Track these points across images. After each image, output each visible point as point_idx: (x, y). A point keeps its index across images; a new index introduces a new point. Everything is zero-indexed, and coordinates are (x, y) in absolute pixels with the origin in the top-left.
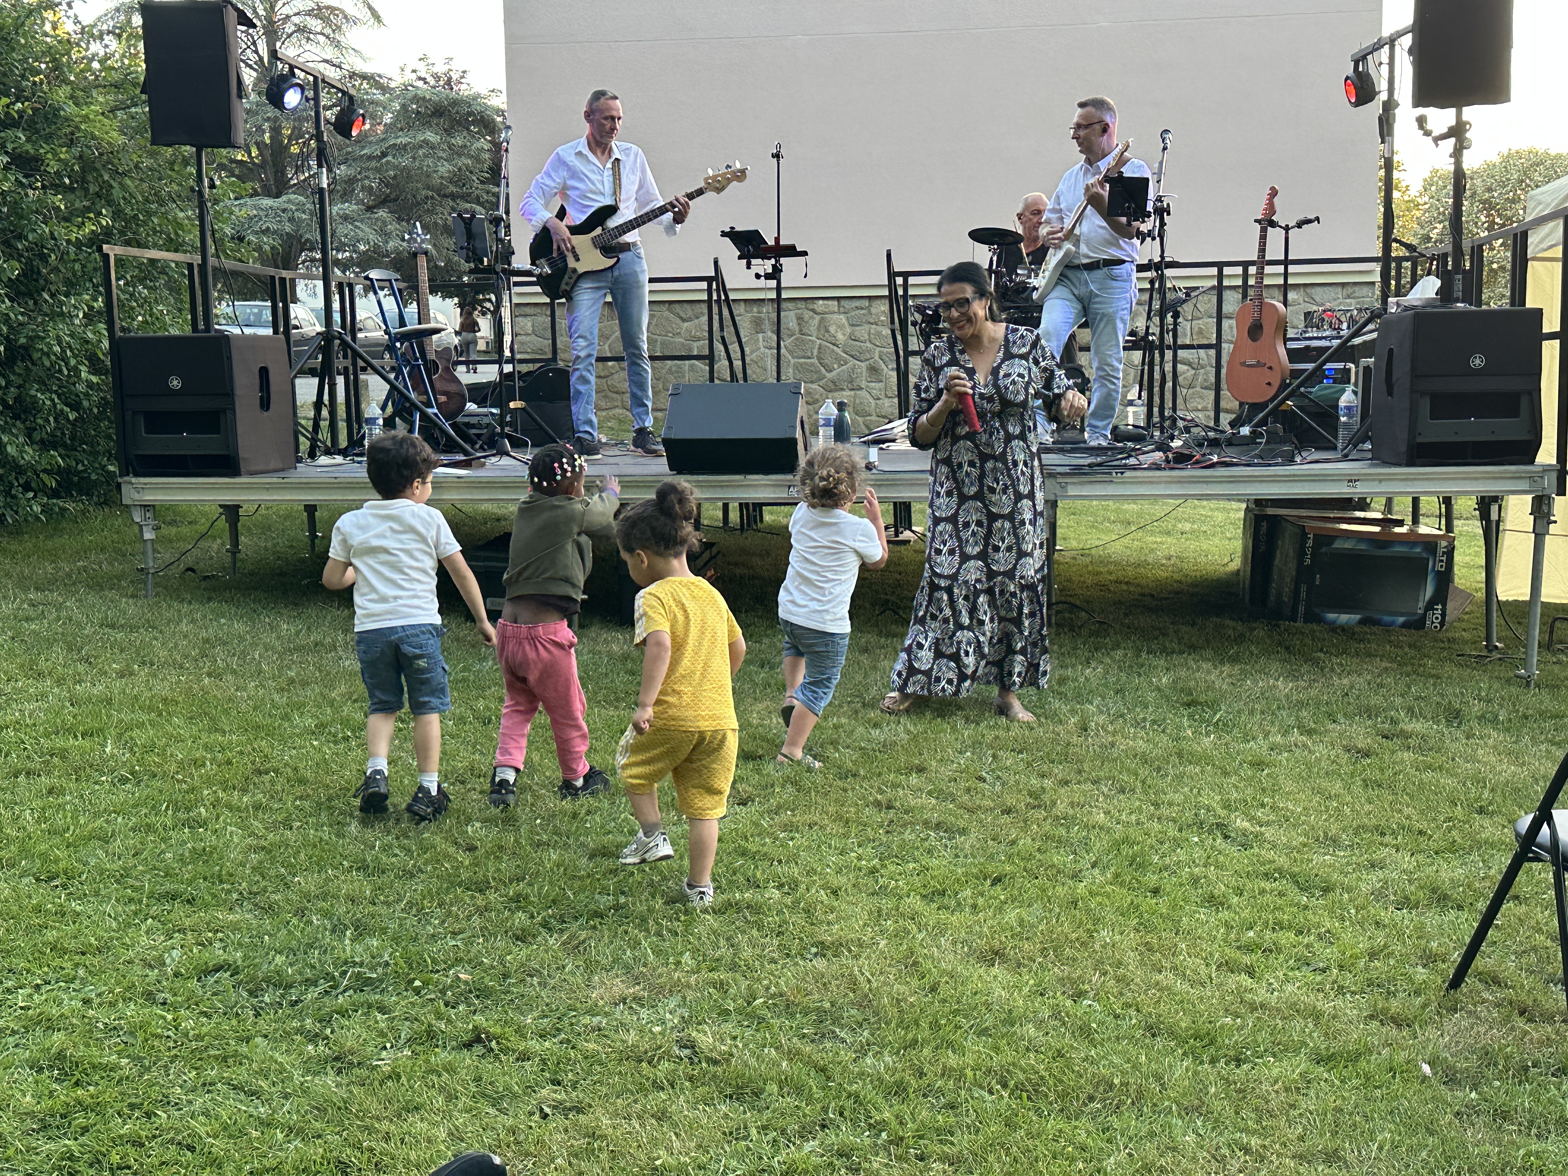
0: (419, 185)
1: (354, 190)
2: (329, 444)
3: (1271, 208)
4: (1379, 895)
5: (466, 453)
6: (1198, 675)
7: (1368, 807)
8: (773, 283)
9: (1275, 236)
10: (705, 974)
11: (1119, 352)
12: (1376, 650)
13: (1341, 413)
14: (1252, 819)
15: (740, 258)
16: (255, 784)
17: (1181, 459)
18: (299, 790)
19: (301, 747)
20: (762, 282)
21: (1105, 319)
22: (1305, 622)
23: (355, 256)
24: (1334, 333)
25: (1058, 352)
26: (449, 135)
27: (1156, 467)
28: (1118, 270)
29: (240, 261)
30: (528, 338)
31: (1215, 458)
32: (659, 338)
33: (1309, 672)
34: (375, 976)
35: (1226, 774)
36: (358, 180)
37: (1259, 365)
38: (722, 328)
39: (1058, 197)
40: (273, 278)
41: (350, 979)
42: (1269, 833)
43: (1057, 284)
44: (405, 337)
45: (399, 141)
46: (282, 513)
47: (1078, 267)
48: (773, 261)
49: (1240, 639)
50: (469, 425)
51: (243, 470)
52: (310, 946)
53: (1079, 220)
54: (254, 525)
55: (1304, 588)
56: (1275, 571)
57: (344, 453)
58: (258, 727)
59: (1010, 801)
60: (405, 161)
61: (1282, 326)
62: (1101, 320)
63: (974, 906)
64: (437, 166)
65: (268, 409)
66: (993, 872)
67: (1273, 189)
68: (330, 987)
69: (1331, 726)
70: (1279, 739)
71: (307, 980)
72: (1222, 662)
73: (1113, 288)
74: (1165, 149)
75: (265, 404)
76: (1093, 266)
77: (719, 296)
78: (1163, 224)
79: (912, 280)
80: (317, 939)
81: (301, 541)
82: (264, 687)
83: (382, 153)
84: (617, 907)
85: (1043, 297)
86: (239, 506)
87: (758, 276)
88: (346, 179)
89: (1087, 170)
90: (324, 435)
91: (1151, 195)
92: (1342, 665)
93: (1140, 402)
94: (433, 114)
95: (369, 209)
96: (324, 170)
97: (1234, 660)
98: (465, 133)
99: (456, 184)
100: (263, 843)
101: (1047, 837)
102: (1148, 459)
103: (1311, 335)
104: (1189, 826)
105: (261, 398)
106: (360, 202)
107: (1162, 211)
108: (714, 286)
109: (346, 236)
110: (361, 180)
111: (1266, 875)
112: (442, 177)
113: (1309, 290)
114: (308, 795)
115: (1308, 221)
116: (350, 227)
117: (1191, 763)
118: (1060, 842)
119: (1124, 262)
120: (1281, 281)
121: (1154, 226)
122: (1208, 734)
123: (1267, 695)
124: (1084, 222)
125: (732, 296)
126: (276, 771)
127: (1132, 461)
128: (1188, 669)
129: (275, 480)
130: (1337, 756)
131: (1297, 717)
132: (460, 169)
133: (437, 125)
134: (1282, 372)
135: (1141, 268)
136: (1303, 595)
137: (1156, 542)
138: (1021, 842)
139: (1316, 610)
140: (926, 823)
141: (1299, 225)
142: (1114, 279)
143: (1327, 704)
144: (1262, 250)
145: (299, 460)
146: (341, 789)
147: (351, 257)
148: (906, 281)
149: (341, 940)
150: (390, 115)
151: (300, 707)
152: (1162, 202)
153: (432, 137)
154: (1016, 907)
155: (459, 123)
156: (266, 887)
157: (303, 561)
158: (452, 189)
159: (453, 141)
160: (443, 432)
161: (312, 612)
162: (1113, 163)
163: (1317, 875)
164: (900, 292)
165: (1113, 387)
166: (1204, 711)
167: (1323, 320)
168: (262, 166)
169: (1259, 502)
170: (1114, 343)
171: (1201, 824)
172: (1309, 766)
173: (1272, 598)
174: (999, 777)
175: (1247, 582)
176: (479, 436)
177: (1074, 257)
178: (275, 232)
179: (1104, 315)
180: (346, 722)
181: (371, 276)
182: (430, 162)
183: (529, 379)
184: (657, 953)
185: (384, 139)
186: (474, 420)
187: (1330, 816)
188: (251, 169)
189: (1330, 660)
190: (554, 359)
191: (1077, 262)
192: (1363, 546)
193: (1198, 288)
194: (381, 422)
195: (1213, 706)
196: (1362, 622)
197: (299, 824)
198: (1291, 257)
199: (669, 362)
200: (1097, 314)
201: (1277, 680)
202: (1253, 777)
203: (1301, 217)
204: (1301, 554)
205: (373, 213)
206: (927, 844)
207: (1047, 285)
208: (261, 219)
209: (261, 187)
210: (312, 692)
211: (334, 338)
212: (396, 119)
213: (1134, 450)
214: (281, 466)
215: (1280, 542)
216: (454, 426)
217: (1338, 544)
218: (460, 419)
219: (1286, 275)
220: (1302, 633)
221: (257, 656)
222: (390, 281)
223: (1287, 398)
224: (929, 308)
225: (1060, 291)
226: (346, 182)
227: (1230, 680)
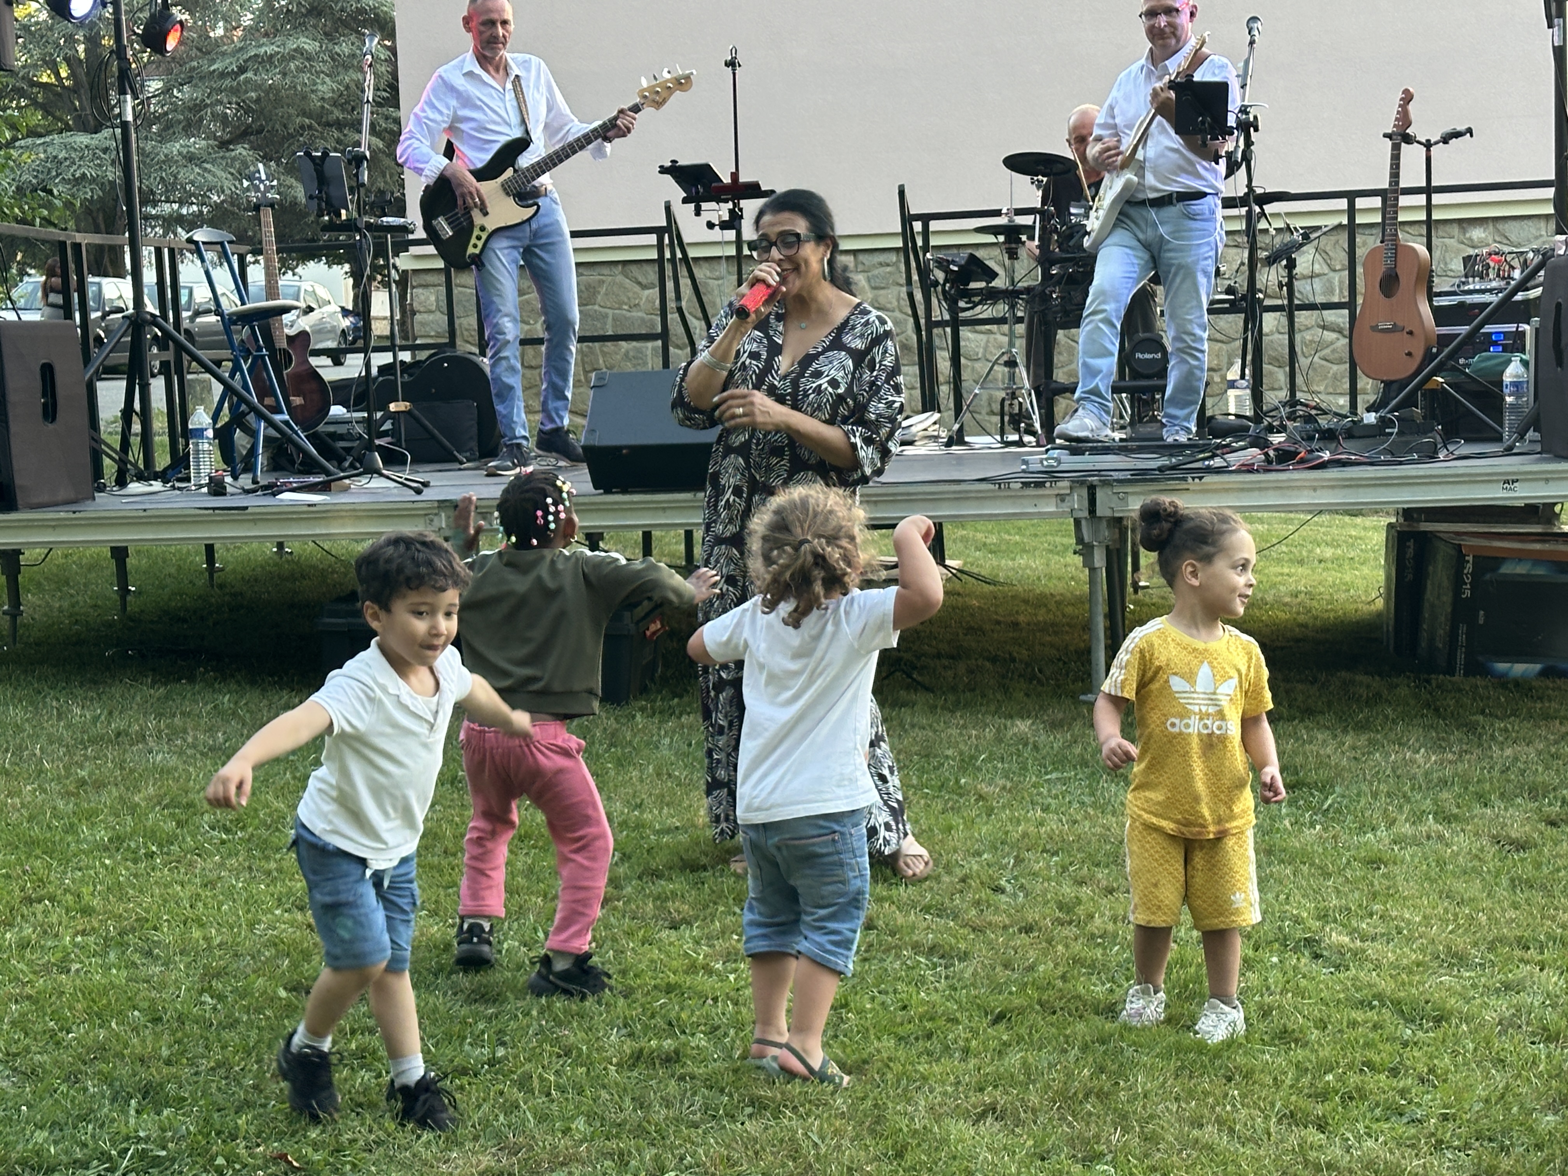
0: (291, 111)
1: (201, 119)
2: (141, 466)
3: (1404, 119)
4: (1506, 1025)
5: (328, 473)
6: (1307, 747)
7: (1512, 914)
8: (731, 235)
9: (1411, 155)
10: (599, 1143)
11: (1202, 316)
12: (1556, 711)
13: (1506, 391)
14: (1353, 932)
15: (685, 201)
16: (22, 916)
17: (1285, 457)
18: (81, 923)
19: (88, 867)
20: (717, 234)
21: (1182, 272)
22: (1466, 675)
23: (205, 210)
24: (1503, 284)
25: (1118, 318)
26: (330, 40)
27: (1248, 469)
28: (1199, 206)
29: (23, 221)
30: (431, 317)
31: (1326, 456)
32: (610, 312)
33: (1460, 741)
34: (164, 1153)
35: (1327, 875)
36: (206, 106)
37: (1395, 329)
38: (678, 298)
39: (1111, 108)
40: (63, 244)
41: (132, 1158)
42: (1372, 950)
43: (1115, 226)
44: (245, 318)
45: (262, 50)
46: (84, 561)
47: (1143, 203)
48: (730, 205)
49: (1375, 700)
50: (334, 436)
51: (20, 502)
52: (83, 1118)
53: (1144, 138)
54: (46, 579)
55: (1463, 629)
56: (1426, 605)
57: (163, 476)
58: (33, 843)
59: (1032, 915)
60: (272, 78)
61: (1426, 277)
62: (1175, 275)
63: (966, 1051)
64: (315, 84)
65: (54, 419)
66: (996, 1007)
67: (1406, 92)
68: (106, 1170)
69: (1478, 810)
70: (1407, 829)
71: (75, 1162)
72: (1345, 731)
73: (1191, 230)
74: (1252, 43)
75: (50, 412)
76: (1163, 201)
77: (673, 254)
78: (1249, 143)
79: (934, 225)
80: (92, 1111)
81: (109, 599)
82: (44, 791)
83: (239, 68)
84: (492, 1062)
85: (1097, 245)
86: (19, 552)
87: (710, 225)
88: (191, 104)
89: (1150, 73)
90: (136, 454)
91: (1234, 105)
92: (1506, 730)
93: (1244, 383)
94: (310, 12)
95: (224, 145)
96: (129, 97)
97: (1362, 727)
98: (353, 38)
99: (342, 107)
100: (28, 990)
101: (1077, 961)
102: (1235, 459)
103: (1471, 287)
104: (1269, 943)
105: (45, 405)
106: (211, 136)
107: (1247, 126)
108: (667, 241)
109: (192, 183)
110: (212, 105)
111: (1362, 1003)
112: (323, 99)
113: (1500, 226)
114: (93, 929)
115: (1457, 135)
116: (197, 170)
117: (1283, 861)
118: (1092, 967)
119: (1205, 195)
120: (1423, 217)
121: (1237, 146)
122: (1312, 825)
123: (1399, 772)
124: (1149, 143)
125: (692, 253)
126: (52, 899)
127: (1217, 462)
128: (1297, 740)
129: (63, 515)
130: (1482, 850)
131: (1435, 802)
132: (347, 87)
133: (315, 27)
134: (1427, 339)
135: (1229, 203)
136: (1462, 638)
137: (1282, 574)
138: (1041, 968)
139: (1480, 658)
140: (916, 947)
141: (1445, 140)
142: (1192, 217)
143: (1478, 781)
144: (1395, 175)
145: (102, 488)
146: (137, 920)
147: (201, 212)
148: (926, 227)
149: (124, 1112)
150: (250, 16)
151: (90, 816)
152: (1247, 113)
153: (309, 45)
154: (1021, 1050)
155: (345, 24)
156: (28, 1046)
157: (110, 625)
158: (338, 114)
159: (337, 49)
160: (300, 449)
161: (117, 691)
162: (1184, 65)
163: (1427, 1002)
164: (920, 243)
165: (1194, 362)
166: (1312, 794)
167: (1488, 267)
168: (74, 90)
169: (1409, 514)
170: (1194, 303)
171: (1285, 940)
172: (1441, 863)
173: (1423, 645)
174: (1022, 887)
175: (1392, 623)
176: (348, 450)
177: (1137, 190)
178: (94, 180)
179: (1180, 267)
180: (152, 835)
181: (195, 238)
182: (306, 77)
183: (417, 371)
184: (542, 1118)
185: (241, 49)
186: (342, 429)
187: (1458, 926)
188: (59, 95)
189: (1492, 725)
190: (452, 343)
191: (1141, 196)
192: (1540, 571)
193: (1319, 228)
194: (210, 433)
195: (1325, 788)
196: (1545, 673)
197: (78, 966)
198: (1434, 183)
199: (623, 343)
200: (1172, 265)
201: (1418, 752)
202: (1364, 878)
203: (1448, 129)
204: (1458, 582)
205: (228, 150)
206: (914, 973)
207: (1102, 227)
208: (74, 163)
209: (74, 119)
210: (108, 797)
211: (145, 322)
212: (258, 20)
213: (1219, 446)
214: (72, 496)
215: (1431, 568)
216: (314, 438)
217: (1507, 569)
218: (321, 428)
219: (1429, 207)
220: (1460, 690)
221: (38, 752)
222: (222, 244)
223: (1434, 373)
224: (953, 262)
225: (1121, 235)
226: (190, 109)
227: (1353, 754)
